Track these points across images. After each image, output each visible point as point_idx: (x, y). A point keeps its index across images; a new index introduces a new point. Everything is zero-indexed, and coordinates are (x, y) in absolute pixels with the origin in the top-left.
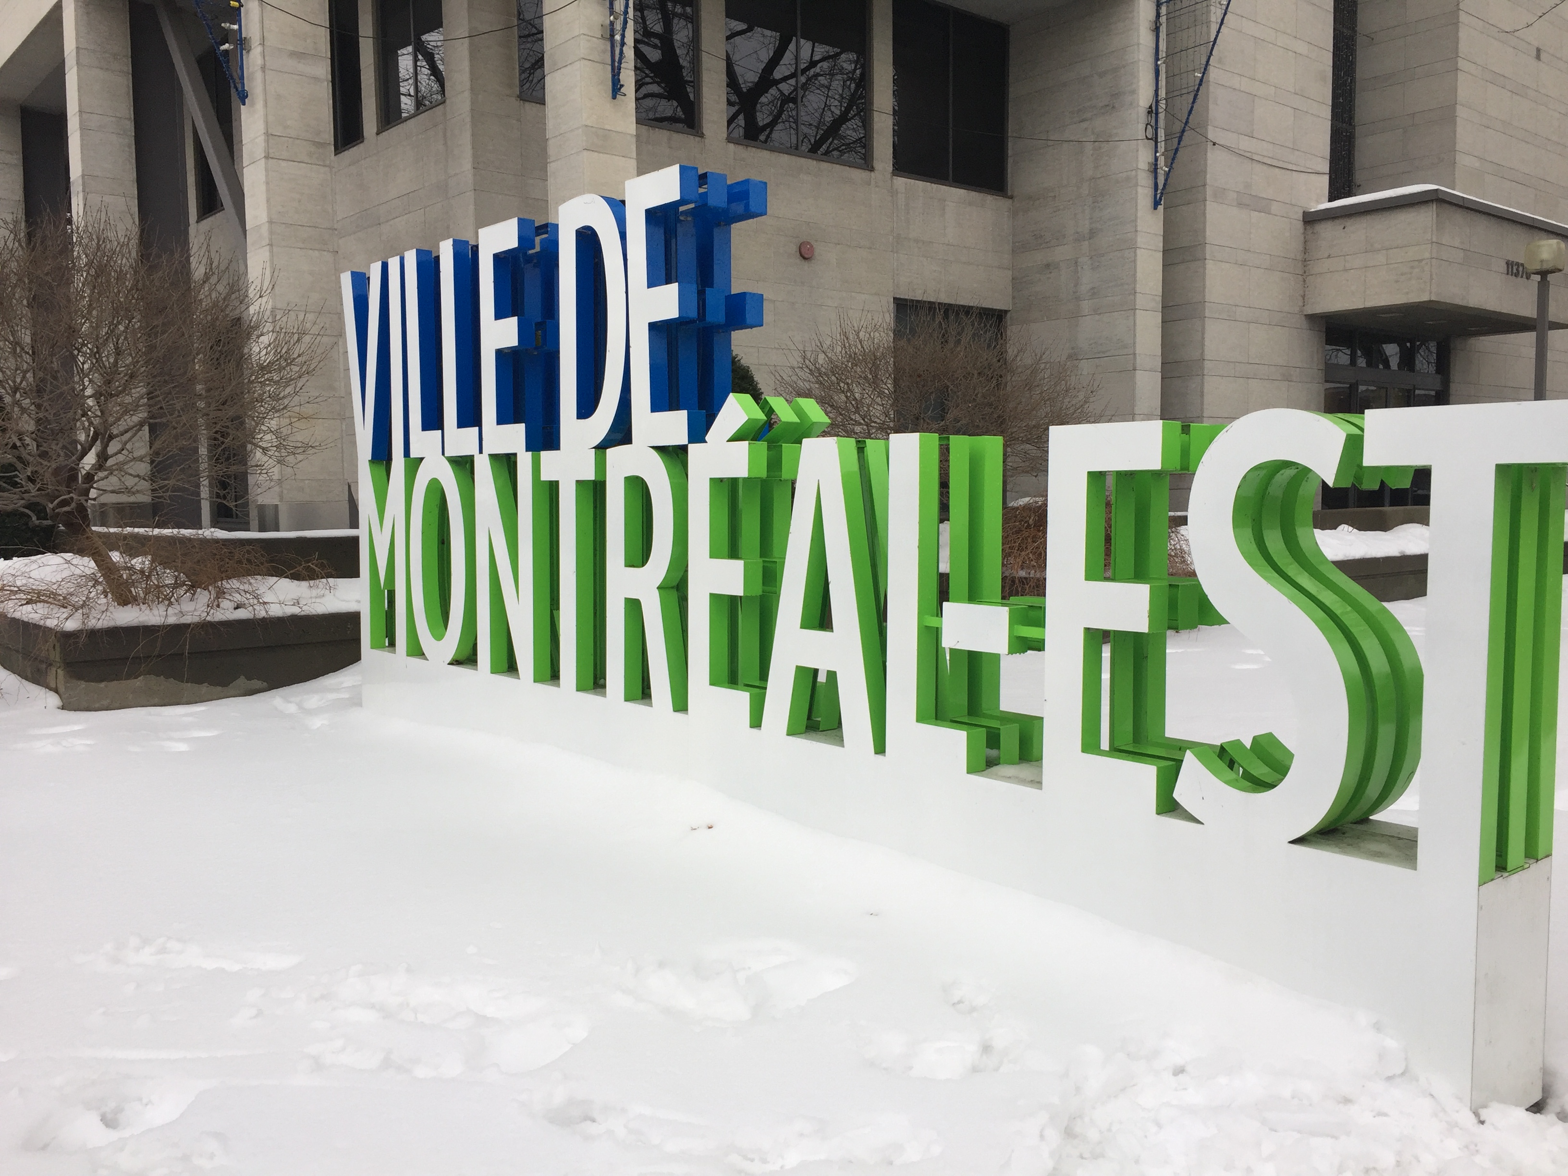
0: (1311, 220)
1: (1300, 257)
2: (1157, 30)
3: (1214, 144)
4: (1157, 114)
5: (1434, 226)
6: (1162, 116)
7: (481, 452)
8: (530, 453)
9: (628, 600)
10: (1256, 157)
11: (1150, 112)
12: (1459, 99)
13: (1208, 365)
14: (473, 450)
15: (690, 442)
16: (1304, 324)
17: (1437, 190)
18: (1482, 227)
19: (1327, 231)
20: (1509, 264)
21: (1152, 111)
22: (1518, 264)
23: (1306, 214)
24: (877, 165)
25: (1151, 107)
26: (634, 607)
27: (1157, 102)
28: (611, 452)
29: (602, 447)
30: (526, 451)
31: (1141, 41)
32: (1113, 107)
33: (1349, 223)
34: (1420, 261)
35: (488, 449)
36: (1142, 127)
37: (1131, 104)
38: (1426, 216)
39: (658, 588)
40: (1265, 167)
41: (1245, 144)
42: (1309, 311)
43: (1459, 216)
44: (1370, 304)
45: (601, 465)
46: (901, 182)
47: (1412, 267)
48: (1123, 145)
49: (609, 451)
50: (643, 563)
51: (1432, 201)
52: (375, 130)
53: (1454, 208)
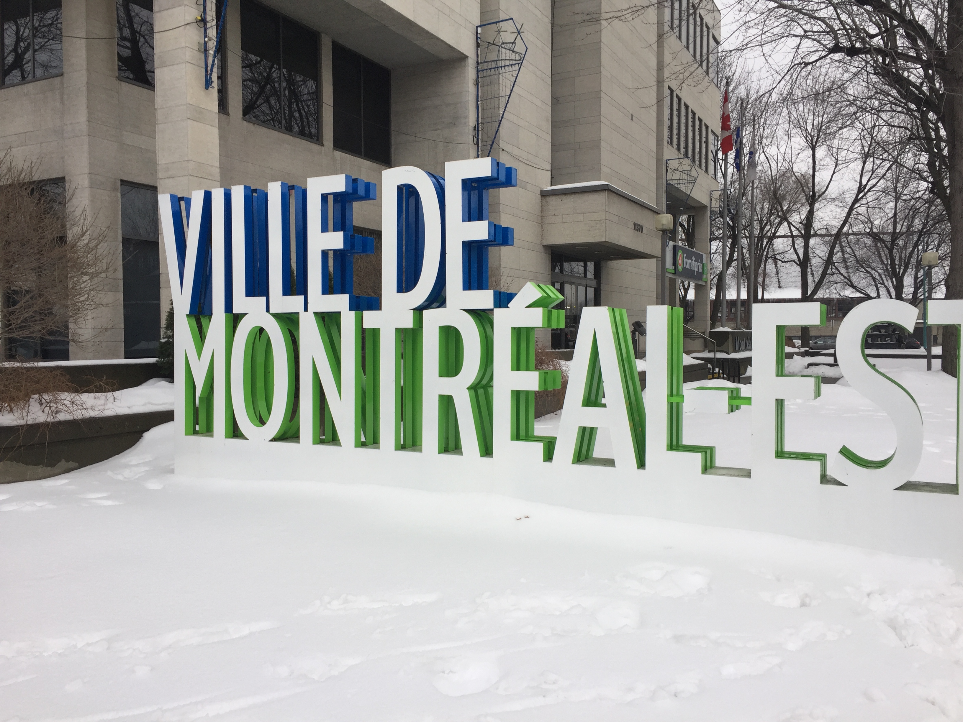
0: (545, 194)
1: (539, 214)
2: (477, 84)
3: (503, 150)
4: (478, 131)
5: (607, 203)
6: (480, 132)
7: (306, 309)
8: (353, 312)
9: (442, 397)
10: (520, 159)
11: (475, 130)
12: (601, 137)
13: (503, 270)
14: (299, 309)
15: (495, 307)
16: (542, 249)
17: (608, 185)
18: (625, 204)
19: (553, 201)
20: (635, 224)
21: (476, 129)
22: (639, 225)
23: (542, 191)
24: (325, 143)
25: (475, 127)
27: (478, 124)
28: (426, 313)
29: (419, 309)
30: (350, 310)
31: (470, 90)
32: (455, 124)
33: (564, 197)
34: (600, 220)
35: (313, 309)
36: (471, 137)
37: (465, 124)
38: (602, 198)
39: (467, 388)
40: (524, 165)
41: (516, 152)
42: (545, 243)
43: (616, 199)
44: (576, 241)
45: (418, 320)
46: (338, 154)
47: (597, 224)
48: (461, 146)
49: (425, 312)
50: (455, 375)
51: (605, 190)
53: (614, 194)
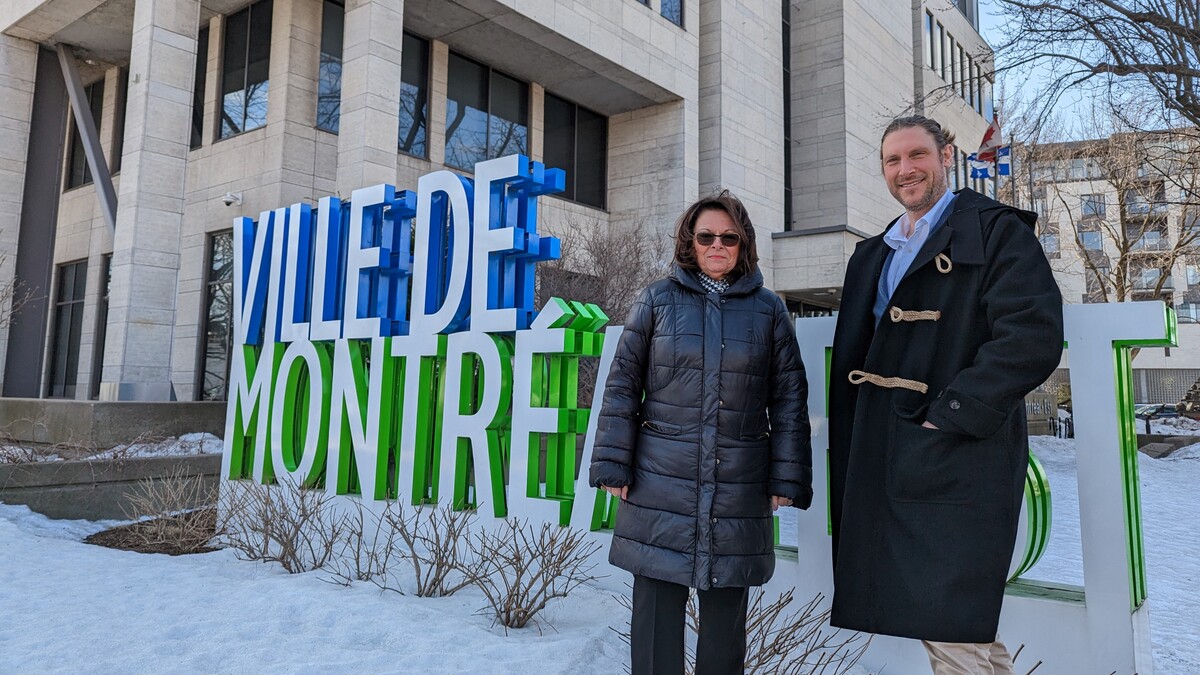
0: (776, 237)
1: (771, 258)
7: (341, 337)
8: (384, 337)
9: (460, 438)
12: (848, 178)
14: (335, 335)
15: (515, 332)
17: (845, 225)
19: (786, 244)
23: (773, 234)
26: (465, 444)
28: (452, 337)
29: (444, 333)
30: (381, 335)
32: (670, 166)
33: (797, 240)
34: (838, 264)
35: (347, 335)
37: (680, 165)
38: (839, 240)
39: (487, 429)
41: (741, 193)
44: (811, 287)
45: (443, 346)
47: (834, 267)
50: (475, 411)
51: (843, 231)
52: (211, 141)
53: (854, 235)
